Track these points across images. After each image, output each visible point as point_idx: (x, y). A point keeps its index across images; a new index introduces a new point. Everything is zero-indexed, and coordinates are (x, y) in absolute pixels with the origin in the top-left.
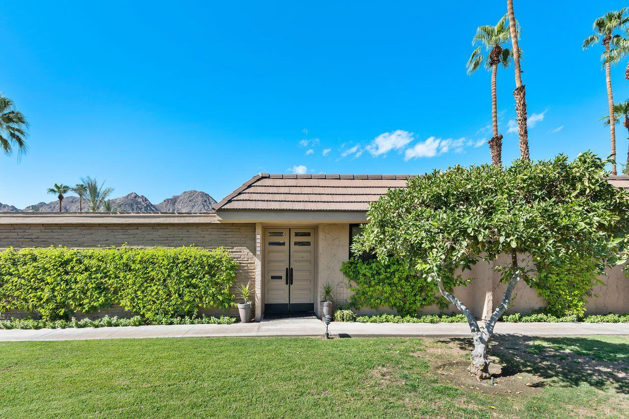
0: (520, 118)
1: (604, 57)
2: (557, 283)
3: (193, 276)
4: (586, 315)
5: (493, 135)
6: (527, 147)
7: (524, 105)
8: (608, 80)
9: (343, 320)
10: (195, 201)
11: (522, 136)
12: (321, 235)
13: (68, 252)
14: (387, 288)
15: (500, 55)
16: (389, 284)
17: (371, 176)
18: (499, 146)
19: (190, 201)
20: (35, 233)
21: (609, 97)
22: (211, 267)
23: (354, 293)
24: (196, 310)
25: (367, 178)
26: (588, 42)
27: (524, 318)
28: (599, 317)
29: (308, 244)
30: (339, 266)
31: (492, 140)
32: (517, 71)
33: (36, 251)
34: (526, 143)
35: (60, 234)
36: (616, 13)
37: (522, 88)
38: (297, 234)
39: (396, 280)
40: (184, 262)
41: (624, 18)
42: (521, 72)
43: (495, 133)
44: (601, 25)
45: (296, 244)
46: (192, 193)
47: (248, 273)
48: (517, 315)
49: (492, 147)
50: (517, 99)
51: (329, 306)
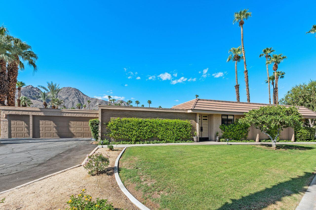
0: (246, 80)
1: (267, 62)
2: (273, 132)
3: (180, 128)
4: (279, 140)
5: (236, 84)
6: (249, 90)
7: (247, 76)
8: (267, 69)
9: (223, 142)
10: (70, 92)
11: (247, 86)
12: (214, 117)
13: (140, 120)
14: (233, 133)
15: (238, 58)
16: (233, 132)
17: (224, 101)
18: (238, 88)
19: (67, 92)
20: (127, 113)
21: (268, 75)
22: (186, 126)
23: (223, 134)
24: (181, 139)
25: (223, 102)
26: (260, 56)
27: (266, 141)
28: (282, 141)
29: (206, 119)
30: (219, 126)
31: (236, 86)
32: (245, 65)
33: (129, 119)
34: (248, 89)
35: (136, 114)
36: (269, 48)
37: (246, 71)
38: (204, 117)
39: (235, 131)
40: (178, 124)
41: (271, 50)
42: (246, 66)
43: (237, 84)
44: (265, 51)
45: (203, 119)
46: (69, 88)
47: (194, 128)
48: (264, 140)
49: (236, 88)
50: (245, 74)
51: (219, 137)
